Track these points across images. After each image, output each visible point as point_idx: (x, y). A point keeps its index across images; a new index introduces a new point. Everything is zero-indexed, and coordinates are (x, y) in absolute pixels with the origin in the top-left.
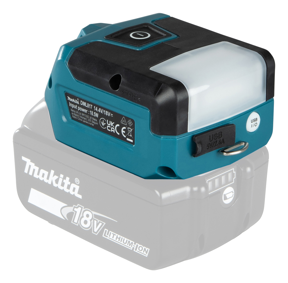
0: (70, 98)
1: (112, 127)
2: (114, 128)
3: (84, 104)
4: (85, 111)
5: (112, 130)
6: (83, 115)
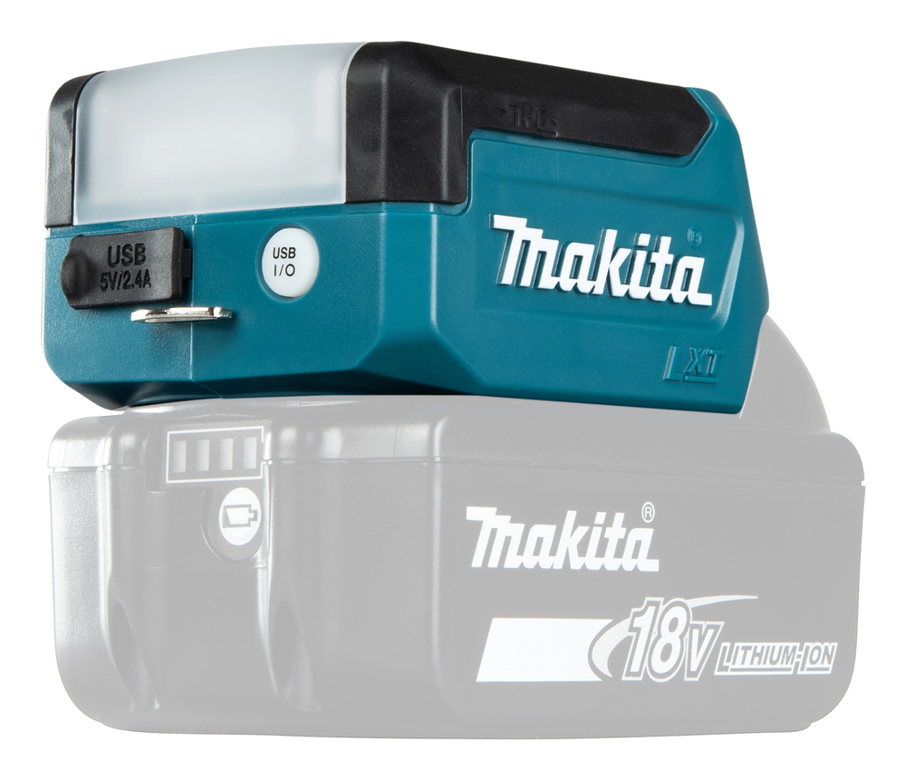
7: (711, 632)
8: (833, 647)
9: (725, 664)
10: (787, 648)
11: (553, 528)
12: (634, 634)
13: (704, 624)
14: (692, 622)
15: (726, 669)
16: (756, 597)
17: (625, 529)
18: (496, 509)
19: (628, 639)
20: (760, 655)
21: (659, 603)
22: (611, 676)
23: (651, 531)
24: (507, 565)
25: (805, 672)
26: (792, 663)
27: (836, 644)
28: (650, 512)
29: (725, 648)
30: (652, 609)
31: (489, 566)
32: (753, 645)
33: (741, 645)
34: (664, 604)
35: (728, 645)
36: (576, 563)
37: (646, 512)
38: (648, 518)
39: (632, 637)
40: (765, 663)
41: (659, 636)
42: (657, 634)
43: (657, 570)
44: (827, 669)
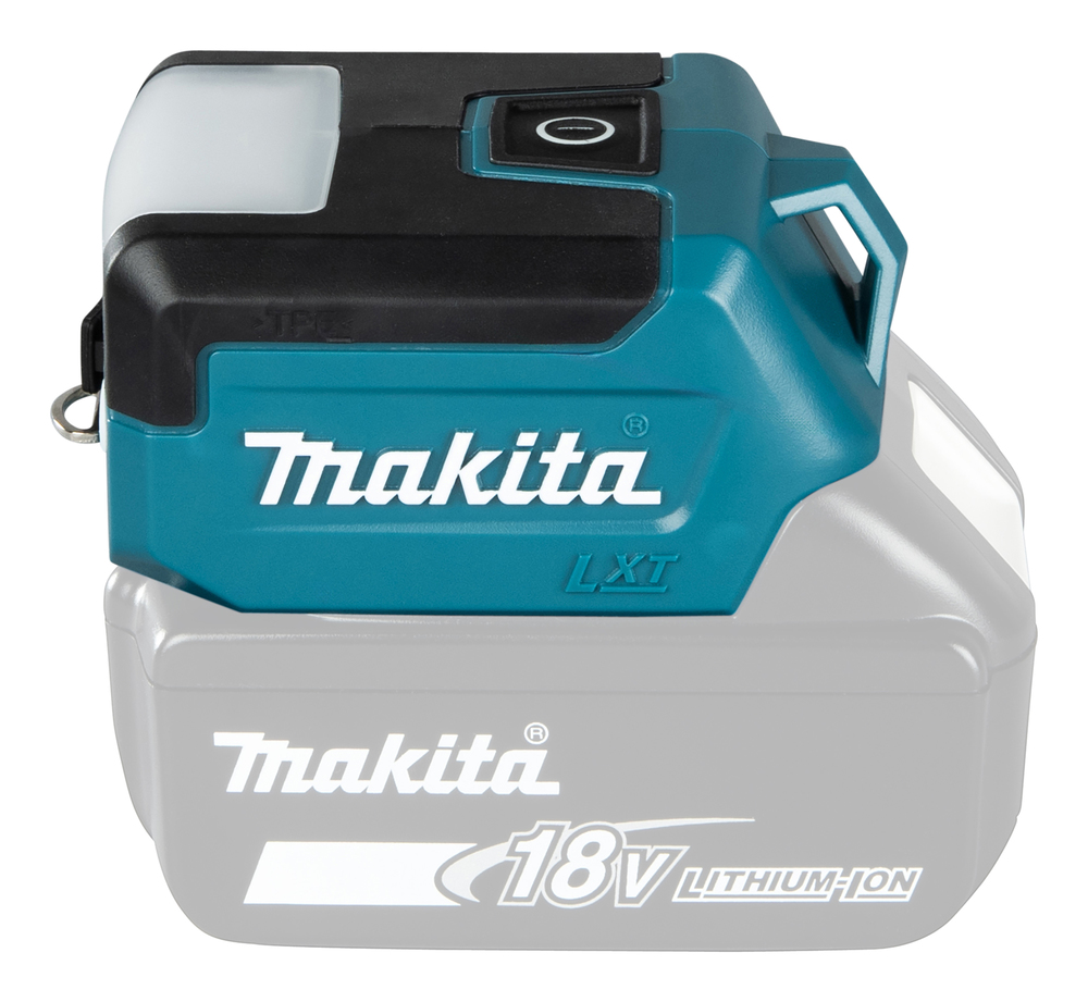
7: (662, 858)
8: (914, 874)
9: (692, 889)
10: (816, 875)
11: (364, 753)
12: (518, 860)
13: (650, 850)
14: (625, 846)
15: (697, 895)
16: (753, 820)
17: (494, 752)
18: (263, 734)
19: (507, 866)
20: (763, 882)
21: (563, 827)
22: (478, 901)
23: (543, 753)
24: (287, 788)
25: (855, 899)
26: (828, 889)
27: (920, 870)
28: (540, 734)
29: (691, 875)
30: (548, 835)
31: (257, 789)
32: (748, 871)
33: (722, 870)
34: (571, 827)
35: (699, 870)
36: (406, 786)
37: (532, 734)
38: (537, 738)
39: (514, 862)
40: (772, 887)
41: (565, 860)
42: (560, 858)
43: (558, 793)
44: (904, 896)
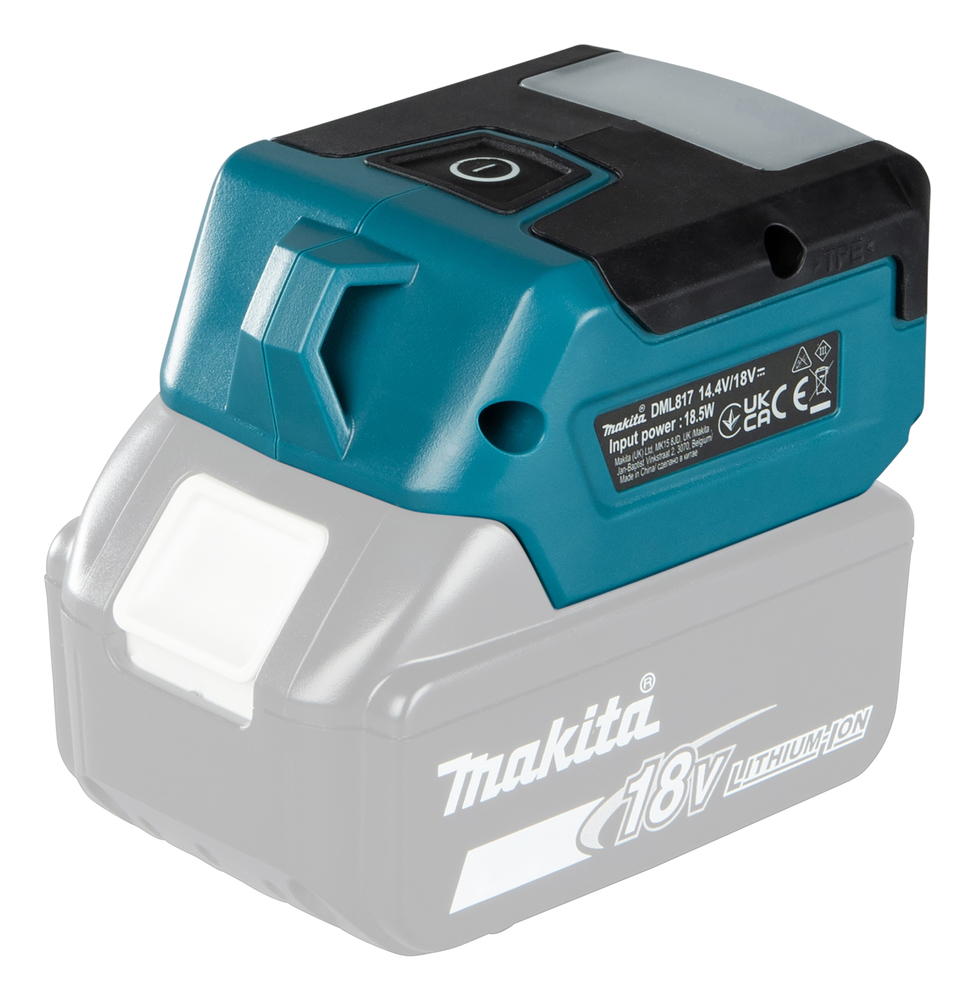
0: (612, 426)
1: (762, 410)
2: (770, 408)
3: (664, 407)
4: (668, 427)
5: (760, 421)
6: (659, 446)
